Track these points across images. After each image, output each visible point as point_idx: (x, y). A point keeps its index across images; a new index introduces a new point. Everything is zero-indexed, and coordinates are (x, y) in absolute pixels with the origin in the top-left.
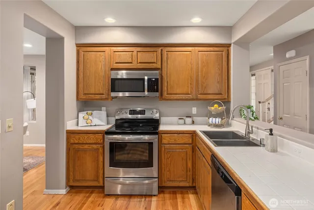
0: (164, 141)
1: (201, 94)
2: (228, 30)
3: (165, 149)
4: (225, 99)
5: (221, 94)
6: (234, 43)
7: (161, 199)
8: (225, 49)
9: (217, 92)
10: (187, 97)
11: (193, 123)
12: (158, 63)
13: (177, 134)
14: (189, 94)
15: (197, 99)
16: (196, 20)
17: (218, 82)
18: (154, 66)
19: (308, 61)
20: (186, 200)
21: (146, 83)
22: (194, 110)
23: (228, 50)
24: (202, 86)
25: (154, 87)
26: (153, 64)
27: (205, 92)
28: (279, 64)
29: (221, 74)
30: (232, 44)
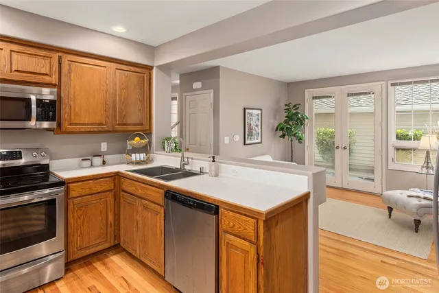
0: (73, 194)
1: (119, 124)
2: (151, 50)
3: (74, 205)
4: (147, 130)
5: (142, 124)
6: (157, 67)
7: (72, 279)
8: (147, 71)
9: (138, 122)
10: (100, 129)
11: (104, 163)
12: (54, 76)
13: (91, 180)
14: (103, 125)
15: (114, 131)
16: (119, 30)
17: (140, 110)
18: (47, 79)
19: (212, 94)
20: (110, 265)
21: (34, 106)
22: (104, 147)
23: (150, 73)
24: (120, 113)
25: (49, 114)
26: (45, 77)
27: (124, 122)
28: (185, 94)
29: (142, 101)
30: (155, 68)
